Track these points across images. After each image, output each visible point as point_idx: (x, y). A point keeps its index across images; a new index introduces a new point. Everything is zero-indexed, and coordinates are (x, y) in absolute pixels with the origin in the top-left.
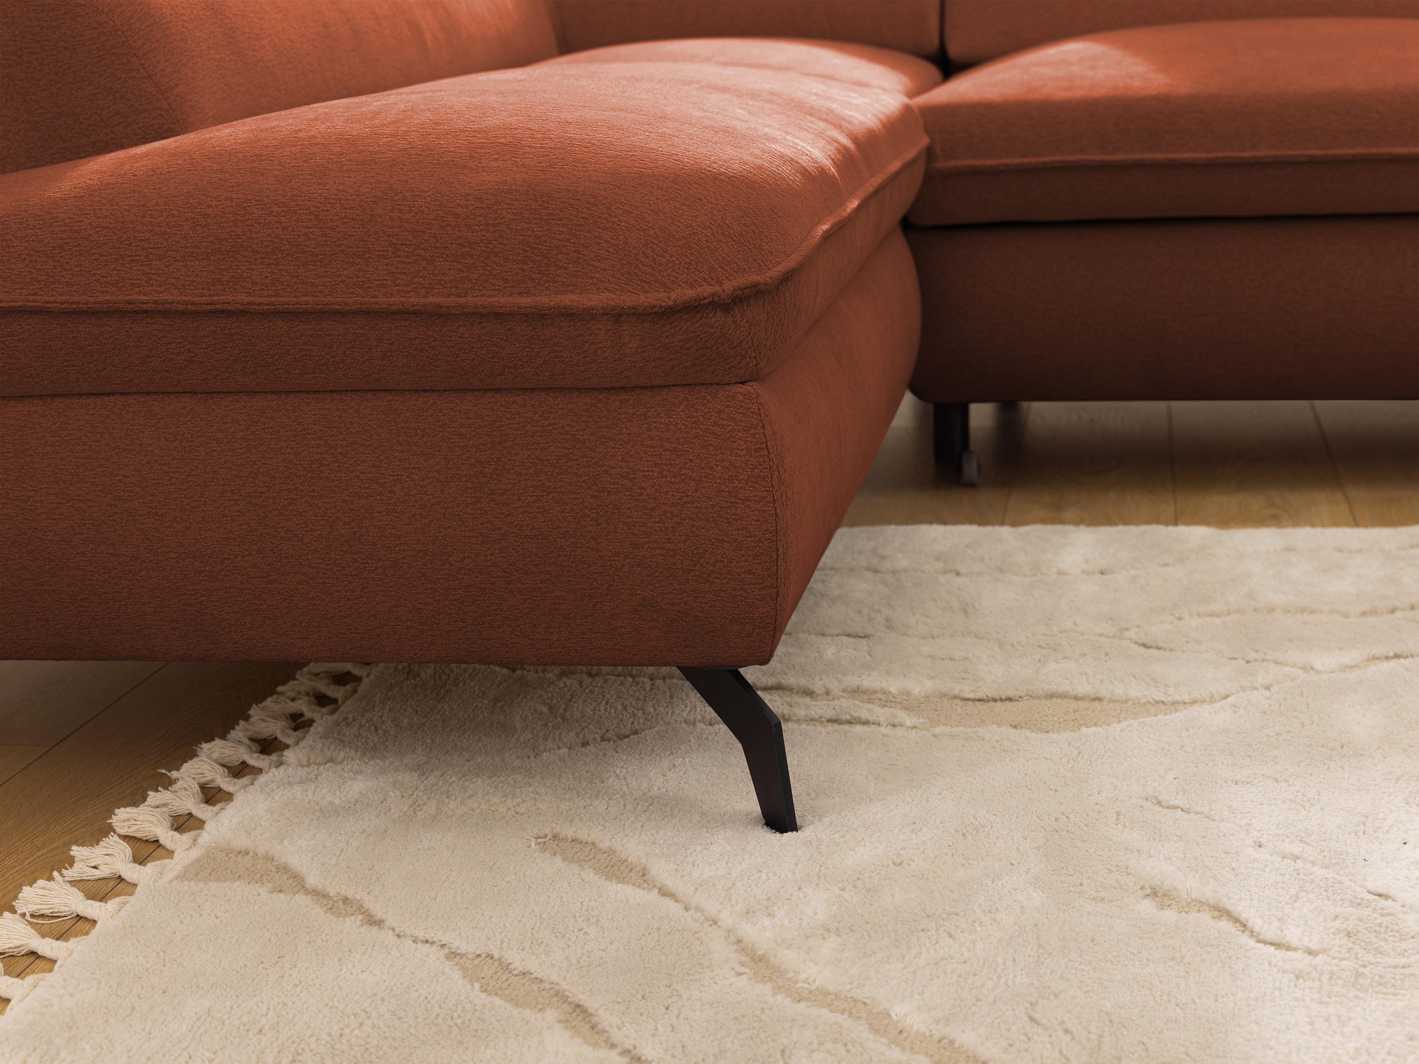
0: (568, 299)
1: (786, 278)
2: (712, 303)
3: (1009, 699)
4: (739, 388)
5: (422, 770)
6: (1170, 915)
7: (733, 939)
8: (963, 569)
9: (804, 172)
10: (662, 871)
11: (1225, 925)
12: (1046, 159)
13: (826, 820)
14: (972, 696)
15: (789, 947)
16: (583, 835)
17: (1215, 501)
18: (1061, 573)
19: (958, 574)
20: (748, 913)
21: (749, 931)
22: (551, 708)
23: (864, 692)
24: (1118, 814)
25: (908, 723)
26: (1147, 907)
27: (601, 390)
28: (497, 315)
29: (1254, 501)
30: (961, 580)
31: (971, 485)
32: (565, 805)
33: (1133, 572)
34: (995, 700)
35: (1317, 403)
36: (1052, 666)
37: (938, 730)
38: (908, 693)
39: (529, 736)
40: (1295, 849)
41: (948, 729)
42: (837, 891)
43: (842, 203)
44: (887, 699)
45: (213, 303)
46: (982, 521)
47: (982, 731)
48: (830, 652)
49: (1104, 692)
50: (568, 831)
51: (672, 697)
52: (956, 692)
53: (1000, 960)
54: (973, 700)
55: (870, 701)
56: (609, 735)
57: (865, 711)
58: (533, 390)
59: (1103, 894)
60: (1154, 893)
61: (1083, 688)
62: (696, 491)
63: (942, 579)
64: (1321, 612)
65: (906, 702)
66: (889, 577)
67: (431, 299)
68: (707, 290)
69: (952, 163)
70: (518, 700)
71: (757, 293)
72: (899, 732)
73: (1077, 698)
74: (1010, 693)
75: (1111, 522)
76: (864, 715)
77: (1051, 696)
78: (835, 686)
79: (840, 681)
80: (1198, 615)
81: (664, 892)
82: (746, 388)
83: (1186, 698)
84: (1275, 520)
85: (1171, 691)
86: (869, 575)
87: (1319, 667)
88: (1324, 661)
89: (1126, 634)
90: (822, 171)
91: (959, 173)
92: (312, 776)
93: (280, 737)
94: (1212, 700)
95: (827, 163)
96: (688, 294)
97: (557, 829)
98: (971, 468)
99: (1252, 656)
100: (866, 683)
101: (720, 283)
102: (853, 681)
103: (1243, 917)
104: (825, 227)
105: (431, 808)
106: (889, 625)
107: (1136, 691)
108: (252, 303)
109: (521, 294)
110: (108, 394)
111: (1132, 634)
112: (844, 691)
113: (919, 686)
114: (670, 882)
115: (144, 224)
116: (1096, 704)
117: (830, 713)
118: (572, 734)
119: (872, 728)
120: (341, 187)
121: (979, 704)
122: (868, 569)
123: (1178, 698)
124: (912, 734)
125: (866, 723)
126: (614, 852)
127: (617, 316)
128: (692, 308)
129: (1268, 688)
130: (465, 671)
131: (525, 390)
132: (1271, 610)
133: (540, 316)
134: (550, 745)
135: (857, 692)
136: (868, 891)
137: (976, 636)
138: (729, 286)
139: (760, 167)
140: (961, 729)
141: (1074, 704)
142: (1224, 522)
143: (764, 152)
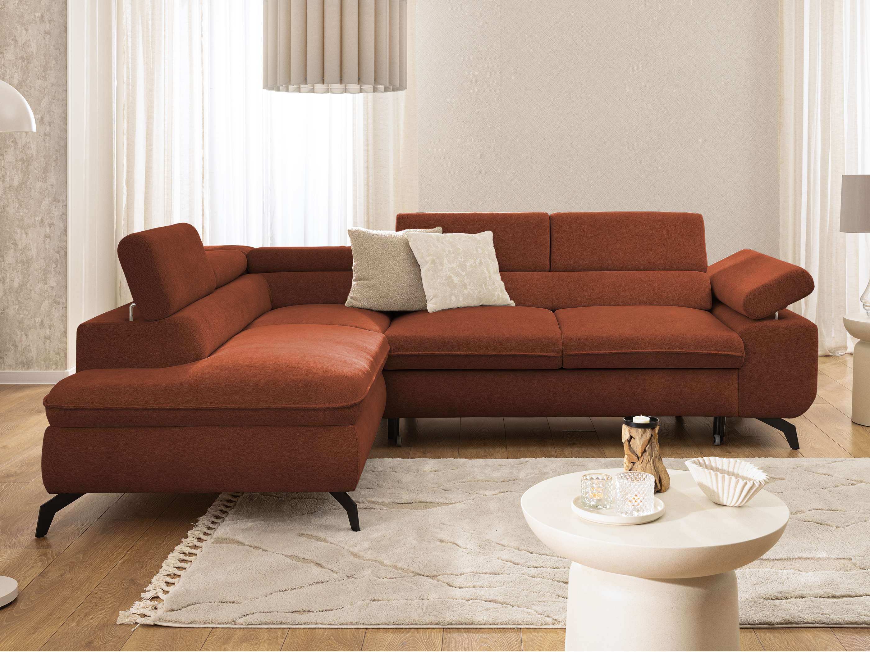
0: (314, 406)
1: (362, 401)
2: (346, 407)
3: (410, 503)
4: (351, 426)
5: (265, 520)
6: (443, 544)
7: (348, 551)
8: (397, 471)
9: (364, 373)
10: (329, 539)
11: (454, 545)
12: (422, 353)
13: (366, 529)
14: (400, 502)
15: (361, 552)
16: (309, 533)
17: (469, 451)
18: (424, 472)
19: (396, 472)
20: (351, 546)
21: (351, 549)
22: (292, 507)
23: (373, 502)
24: (434, 526)
25: (384, 509)
26: (439, 543)
27: (318, 426)
28: (297, 409)
29: (481, 451)
30: (397, 474)
31: (400, 446)
32: (303, 527)
33: (444, 471)
34: (406, 503)
35: (504, 418)
36: (421, 495)
37: (392, 510)
38: (384, 502)
39: (289, 513)
40: (472, 532)
41: (394, 510)
42: (370, 542)
43: (372, 379)
44: (379, 503)
45: (231, 407)
46: (403, 457)
47: (403, 510)
48: (363, 492)
49: (433, 501)
50: (305, 533)
51: (323, 504)
52: (396, 502)
53: (407, 552)
54: (400, 504)
55: (374, 504)
56: (309, 513)
57: (373, 506)
58: (303, 426)
59: (429, 541)
60: (440, 541)
61: (428, 500)
62: (340, 450)
63: (392, 473)
64: (491, 481)
65: (383, 504)
66: (377, 473)
67: (283, 406)
68: (345, 404)
69: (396, 353)
70: (283, 505)
71: (356, 404)
72: (382, 511)
73: (426, 503)
74: (410, 502)
75: (439, 457)
76: (373, 507)
77: (420, 502)
78: (365, 500)
79: (366, 499)
80: (459, 482)
81: (331, 543)
82: (352, 426)
83: (453, 502)
84: (485, 457)
85: (449, 500)
86: (371, 472)
87: (487, 495)
88: (489, 493)
89: (440, 487)
90: (367, 371)
91: (398, 356)
92: (235, 523)
93: (219, 515)
94: (460, 502)
95: (368, 368)
96: (341, 405)
97: (302, 532)
98: (399, 441)
99: (471, 492)
100: (373, 500)
101: (347, 402)
102: (370, 499)
103: (459, 544)
104: (369, 388)
105: (270, 528)
106: (378, 486)
107: (441, 501)
108: (240, 407)
109: (303, 404)
110: (197, 426)
111: (442, 487)
112: (367, 502)
113: (386, 501)
114: (332, 541)
115: (213, 387)
116: (431, 504)
117: (365, 507)
118: (300, 512)
119: (375, 510)
120: (260, 379)
121: (402, 504)
122: (371, 471)
123: (451, 502)
124: (386, 511)
125: (374, 509)
126: (317, 537)
127: (324, 409)
128: (342, 408)
129: (473, 499)
130: (266, 498)
131: (300, 426)
132: (478, 481)
133: (307, 410)
134: (295, 515)
135: (371, 502)
136: (377, 542)
137: (401, 488)
138: (350, 403)
139: (355, 373)
140: (397, 510)
141: (426, 504)
142: (471, 458)
143: (355, 368)
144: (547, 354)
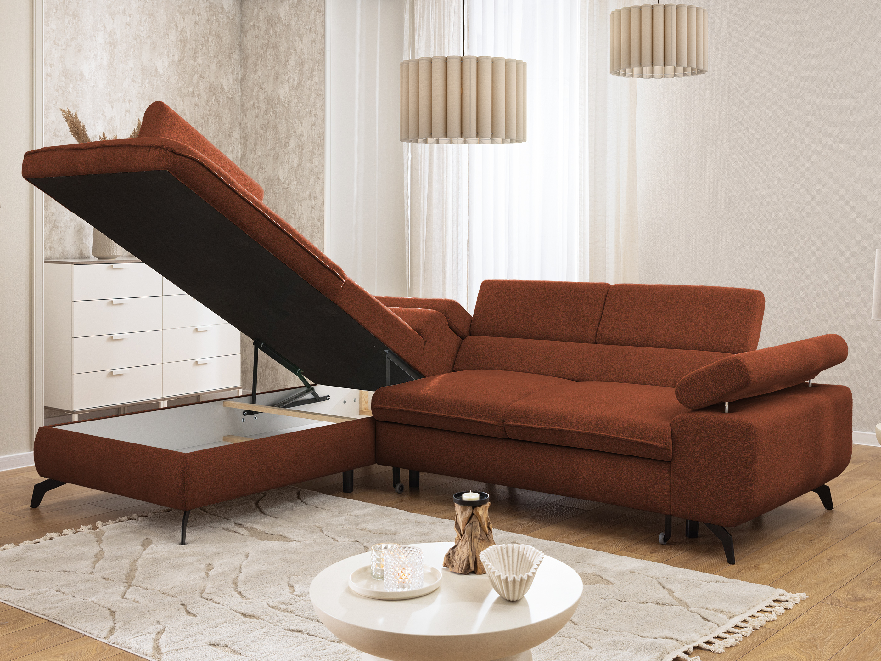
144: (489, 422)
